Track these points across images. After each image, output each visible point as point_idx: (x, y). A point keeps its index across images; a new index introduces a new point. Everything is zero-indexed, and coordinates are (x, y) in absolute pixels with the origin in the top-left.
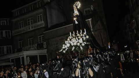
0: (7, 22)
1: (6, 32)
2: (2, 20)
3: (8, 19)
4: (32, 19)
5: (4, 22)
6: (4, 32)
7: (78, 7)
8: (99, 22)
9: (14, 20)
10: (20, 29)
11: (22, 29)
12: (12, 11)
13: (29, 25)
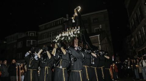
0: (34, 34)
1: (33, 41)
2: (31, 32)
3: (35, 32)
4: (53, 33)
5: (33, 34)
6: (32, 41)
7: (79, 11)
8: (106, 38)
9: (40, 33)
10: (43, 40)
11: (45, 39)
12: (39, 26)
13: (51, 37)
